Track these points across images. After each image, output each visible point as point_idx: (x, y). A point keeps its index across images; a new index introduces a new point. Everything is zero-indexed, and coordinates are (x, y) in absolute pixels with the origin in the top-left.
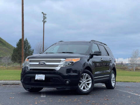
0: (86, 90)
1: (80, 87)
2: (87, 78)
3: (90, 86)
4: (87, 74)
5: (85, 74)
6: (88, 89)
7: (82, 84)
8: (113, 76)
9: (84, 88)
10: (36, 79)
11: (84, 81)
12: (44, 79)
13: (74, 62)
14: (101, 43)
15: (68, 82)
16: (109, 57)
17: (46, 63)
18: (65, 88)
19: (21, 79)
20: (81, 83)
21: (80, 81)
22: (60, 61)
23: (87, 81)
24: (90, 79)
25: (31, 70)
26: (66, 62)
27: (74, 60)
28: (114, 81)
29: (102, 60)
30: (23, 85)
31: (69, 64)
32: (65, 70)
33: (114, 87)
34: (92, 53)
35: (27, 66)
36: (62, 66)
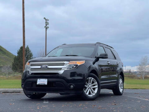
0: (92, 96)
1: (85, 92)
2: (93, 82)
3: (96, 91)
4: (93, 78)
5: (90, 78)
6: (94, 94)
7: (88, 88)
8: (121, 81)
9: (90, 94)
10: (38, 83)
11: (89, 86)
12: (46, 83)
13: (79, 65)
14: (107, 46)
15: (72, 86)
16: (116, 60)
17: (48, 66)
18: (69, 93)
19: (22, 85)
20: (86, 88)
21: (85, 85)
22: (63, 64)
23: (93, 86)
24: (96, 83)
25: (32, 74)
26: (70, 65)
27: (79, 63)
28: (122, 87)
29: (109, 64)
30: (24, 91)
31: (73, 67)
32: (69, 74)
33: (122, 93)
34: (97, 56)
35: (28, 70)
36: (66, 69)
